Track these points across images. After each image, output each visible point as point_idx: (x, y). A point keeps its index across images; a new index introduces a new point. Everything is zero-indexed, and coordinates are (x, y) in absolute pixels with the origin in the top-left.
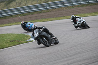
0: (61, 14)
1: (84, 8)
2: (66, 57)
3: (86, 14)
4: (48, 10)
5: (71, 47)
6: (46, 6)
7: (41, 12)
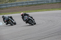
0: (15, 11)
1: (30, 7)
2: (17, 37)
3: (31, 11)
4: (7, 8)
5: (21, 31)
6: (6, 5)
7: (3, 9)
